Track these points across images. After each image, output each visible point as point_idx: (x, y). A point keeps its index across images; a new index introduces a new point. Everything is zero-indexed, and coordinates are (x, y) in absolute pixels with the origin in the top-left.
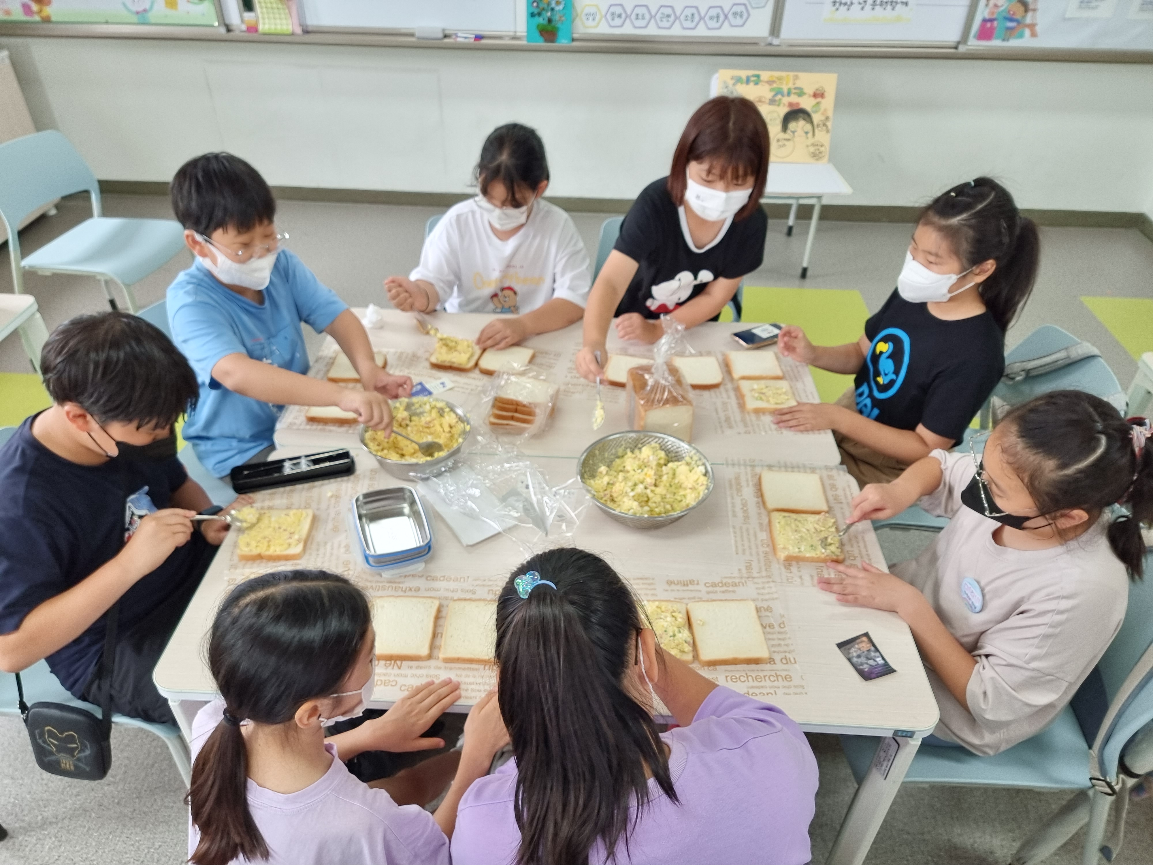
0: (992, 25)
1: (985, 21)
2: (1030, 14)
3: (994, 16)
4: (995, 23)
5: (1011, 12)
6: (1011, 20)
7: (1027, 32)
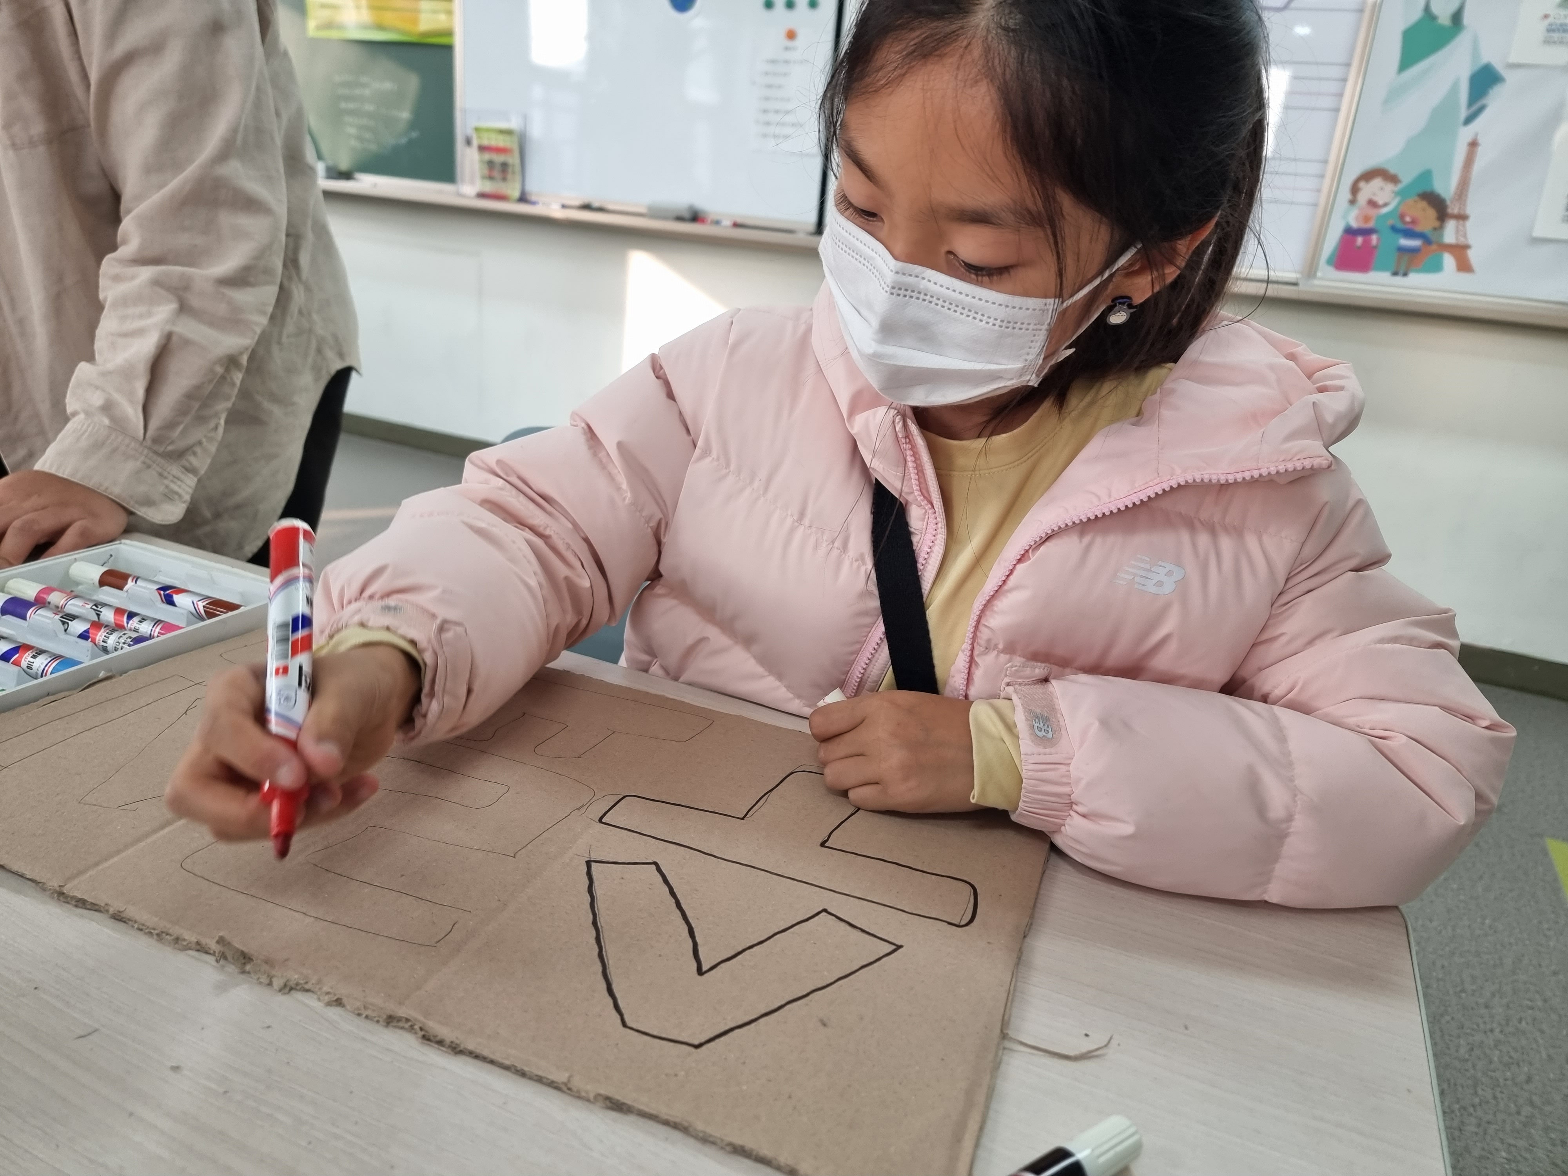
0: (1366, 243)
1: (1350, 232)
2: (1451, 226)
3: (1371, 225)
4: (1374, 238)
5: (1408, 219)
6: (1409, 233)
7: (1449, 261)
